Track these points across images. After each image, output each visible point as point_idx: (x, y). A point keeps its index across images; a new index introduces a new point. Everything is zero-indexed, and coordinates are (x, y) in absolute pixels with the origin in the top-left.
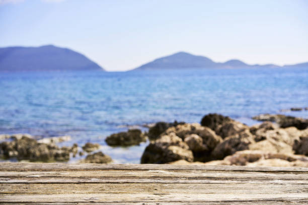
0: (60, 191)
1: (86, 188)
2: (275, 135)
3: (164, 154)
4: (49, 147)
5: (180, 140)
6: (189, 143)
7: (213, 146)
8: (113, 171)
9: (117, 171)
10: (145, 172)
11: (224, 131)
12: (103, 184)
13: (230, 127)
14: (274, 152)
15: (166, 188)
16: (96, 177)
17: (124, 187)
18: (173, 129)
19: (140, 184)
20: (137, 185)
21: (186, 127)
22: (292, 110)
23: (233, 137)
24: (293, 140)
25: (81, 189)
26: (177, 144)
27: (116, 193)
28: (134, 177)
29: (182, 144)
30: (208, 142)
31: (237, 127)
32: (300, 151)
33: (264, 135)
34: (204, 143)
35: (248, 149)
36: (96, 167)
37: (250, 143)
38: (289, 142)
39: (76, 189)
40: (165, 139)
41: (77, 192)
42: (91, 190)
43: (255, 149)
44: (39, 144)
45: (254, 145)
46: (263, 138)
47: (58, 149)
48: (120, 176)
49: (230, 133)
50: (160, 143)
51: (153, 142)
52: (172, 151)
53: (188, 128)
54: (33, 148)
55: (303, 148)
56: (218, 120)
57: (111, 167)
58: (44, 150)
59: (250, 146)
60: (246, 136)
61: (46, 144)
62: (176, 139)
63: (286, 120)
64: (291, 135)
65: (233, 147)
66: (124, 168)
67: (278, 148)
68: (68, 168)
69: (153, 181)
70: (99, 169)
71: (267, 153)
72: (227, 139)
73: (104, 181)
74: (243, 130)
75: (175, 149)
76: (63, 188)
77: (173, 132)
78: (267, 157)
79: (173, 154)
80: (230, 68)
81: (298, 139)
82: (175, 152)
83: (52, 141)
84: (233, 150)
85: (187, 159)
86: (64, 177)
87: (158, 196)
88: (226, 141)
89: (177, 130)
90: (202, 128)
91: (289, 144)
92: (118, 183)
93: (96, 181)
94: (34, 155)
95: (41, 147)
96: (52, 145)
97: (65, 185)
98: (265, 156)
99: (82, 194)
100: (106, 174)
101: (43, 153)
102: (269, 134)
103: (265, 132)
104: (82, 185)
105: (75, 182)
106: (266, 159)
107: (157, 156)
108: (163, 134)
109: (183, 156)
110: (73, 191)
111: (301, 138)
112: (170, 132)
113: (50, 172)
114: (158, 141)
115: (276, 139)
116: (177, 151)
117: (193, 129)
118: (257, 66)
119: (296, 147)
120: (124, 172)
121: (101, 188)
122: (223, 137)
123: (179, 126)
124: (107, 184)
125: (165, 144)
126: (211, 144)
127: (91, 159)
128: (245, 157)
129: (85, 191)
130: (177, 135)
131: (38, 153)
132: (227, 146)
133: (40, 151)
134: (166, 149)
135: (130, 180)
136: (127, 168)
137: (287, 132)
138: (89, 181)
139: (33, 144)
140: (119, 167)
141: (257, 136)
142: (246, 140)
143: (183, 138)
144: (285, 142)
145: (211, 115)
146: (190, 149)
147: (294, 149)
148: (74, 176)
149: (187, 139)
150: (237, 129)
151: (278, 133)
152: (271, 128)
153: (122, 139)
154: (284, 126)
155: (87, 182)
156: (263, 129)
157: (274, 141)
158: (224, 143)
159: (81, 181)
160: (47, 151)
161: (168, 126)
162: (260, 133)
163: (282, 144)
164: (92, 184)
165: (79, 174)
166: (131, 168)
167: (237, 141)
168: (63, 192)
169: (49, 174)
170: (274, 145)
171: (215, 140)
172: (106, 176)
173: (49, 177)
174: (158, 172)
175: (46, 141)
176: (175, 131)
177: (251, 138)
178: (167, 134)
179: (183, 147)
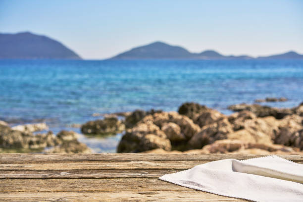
0: (21, 189)
1: (53, 185)
2: (254, 125)
3: (141, 143)
4: (23, 135)
5: (157, 128)
6: (166, 132)
7: (190, 135)
8: (88, 163)
9: (93, 163)
10: (126, 163)
11: (202, 120)
12: (74, 180)
13: (207, 116)
14: (253, 142)
15: (153, 184)
16: (66, 170)
17: (101, 183)
18: (150, 117)
19: (121, 180)
20: (117, 180)
21: (164, 115)
22: (268, 100)
23: (211, 126)
24: (272, 129)
25: (48, 185)
26: (155, 132)
27: (92, 191)
28: (113, 170)
29: (159, 132)
30: (186, 131)
31: (215, 116)
32: (279, 141)
33: (242, 124)
34: (182, 132)
35: (226, 138)
36: (68, 158)
37: (228, 132)
38: (267, 131)
39: (40, 186)
40: (142, 127)
41: (42, 189)
42: (59, 188)
43: (233, 139)
44: (13, 131)
45: (232, 135)
46: (242, 128)
47: (32, 137)
48: (96, 168)
49: (207, 122)
50: (136, 132)
51: (130, 131)
52: (149, 139)
53: (166, 117)
54: (7, 135)
55: (282, 138)
56: (195, 109)
57: (85, 158)
58: (18, 138)
59: (229, 136)
60: (224, 125)
61: (20, 132)
62: (153, 127)
63: (262, 110)
64: (269, 125)
65: (211, 136)
66: (101, 159)
67: (257, 138)
68: (33, 160)
69: (136, 175)
70: (71, 161)
71: (247, 142)
72: (205, 128)
73: (76, 175)
74: (221, 119)
75: (152, 138)
76: (24, 185)
77: (150, 120)
78: (247, 146)
79: (150, 143)
80: (205, 58)
81: (276, 128)
82: (152, 141)
83: (26, 128)
84: (211, 139)
85: (164, 148)
86: (27, 170)
87: (143, 196)
88: (204, 130)
89: (154, 118)
90: (180, 117)
91: (268, 134)
92: (93, 178)
93: (66, 176)
94: (7, 143)
95: (15, 135)
96: (26, 132)
97: (27, 180)
98: (245, 145)
99: (47, 193)
100: (79, 166)
101: (17, 140)
102: (247, 124)
103: (243, 121)
104: (49, 181)
105: (40, 176)
106: (246, 149)
107: (134, 145)
108: (140, 122)
109: (160, 145)
110: (37, 188)
111: (280, 128)
112: (147, 120)
113: (11, 165)
114: (134, 129)
115: (254, 129)
116: (154, 140)
117: (171, 117)
118: (232, 57)
119: (274, 137)
120: (100, 163)
121: (72, 184)
122: (201, 126)
123: (156, 115)
124: (80, 180)
125: (142, 132)
126: (188, 132)
127: (66, 148)
128: (225, 146)
129: (52, 189)
130: (154, 123)
131: (11, 141)
132: (205, 135)
133: (13, 138)
134: (143, 137)
135: (108, 174)
136: (104, 159)
137: (266, 121)
138: (58, 176)
139: (6, 131)
140: (94, 157)
141: (236, 125)
142: (223, 129)
143: (160, 126)
144: (264, 132)
145: (188, 104)
146: (168, 138)
147: (272, 139)
148: (39, 169)
149: (165, 127)
150: (215, 118)
151: (256, 123)
152: (250, 118)
153: (98, 127)
154: (261, 115)
155: (55, 176)
156: (241, 119)
157: (252, 131)
158: (202, 133)
159: (48, 175)
160: (20, 138)
161: (144, 114)
162: (238, 122)
163: (260, 134)
164: (61, 180)
165: (46, 167)
166: (109, 159)
167: (215, 130)
168: (24, 190)
169: (9, 167)
170: (252, 134)
171: (193, 129)
172: (80, 168)
173: (8, 170)
174: (141, 164)
175: (20, 128)
176: (152, 119)
177: (229, 127)
178: (144, 123)
179: (160, 136)
